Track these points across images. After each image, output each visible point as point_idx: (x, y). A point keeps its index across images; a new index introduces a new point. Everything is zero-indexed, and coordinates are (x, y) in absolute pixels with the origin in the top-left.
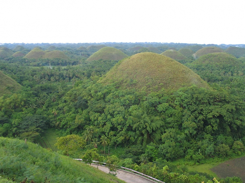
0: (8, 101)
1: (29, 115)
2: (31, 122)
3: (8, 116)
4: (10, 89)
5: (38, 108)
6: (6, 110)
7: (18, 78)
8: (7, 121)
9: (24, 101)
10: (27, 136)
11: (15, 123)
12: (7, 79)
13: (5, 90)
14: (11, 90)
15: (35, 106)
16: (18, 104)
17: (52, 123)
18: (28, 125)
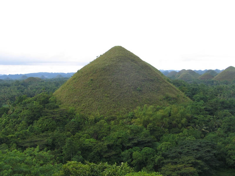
0: (160, 113)
1: (189, 138)
2: (188, 149)
3: (157, 137)
4: (170, 100)
5: (210, 131)
6: (153, 127)
7: (188, 91)
8: (150, 144)
9: (187, 118)
10: (171, 171)
11: (161, 148)
12: (168, 86)
13: (160, 100)
14: (171, 102)
15: (205, 127)
16: (177, 121)
17: (230, 158)
18: (180, 153)
